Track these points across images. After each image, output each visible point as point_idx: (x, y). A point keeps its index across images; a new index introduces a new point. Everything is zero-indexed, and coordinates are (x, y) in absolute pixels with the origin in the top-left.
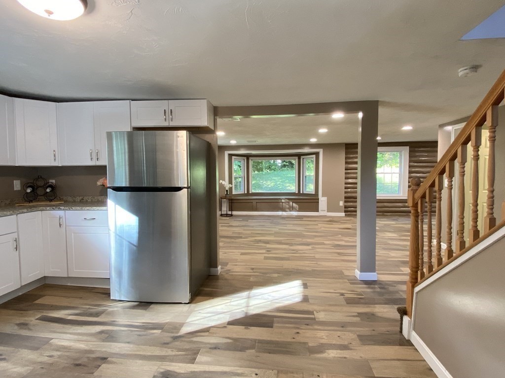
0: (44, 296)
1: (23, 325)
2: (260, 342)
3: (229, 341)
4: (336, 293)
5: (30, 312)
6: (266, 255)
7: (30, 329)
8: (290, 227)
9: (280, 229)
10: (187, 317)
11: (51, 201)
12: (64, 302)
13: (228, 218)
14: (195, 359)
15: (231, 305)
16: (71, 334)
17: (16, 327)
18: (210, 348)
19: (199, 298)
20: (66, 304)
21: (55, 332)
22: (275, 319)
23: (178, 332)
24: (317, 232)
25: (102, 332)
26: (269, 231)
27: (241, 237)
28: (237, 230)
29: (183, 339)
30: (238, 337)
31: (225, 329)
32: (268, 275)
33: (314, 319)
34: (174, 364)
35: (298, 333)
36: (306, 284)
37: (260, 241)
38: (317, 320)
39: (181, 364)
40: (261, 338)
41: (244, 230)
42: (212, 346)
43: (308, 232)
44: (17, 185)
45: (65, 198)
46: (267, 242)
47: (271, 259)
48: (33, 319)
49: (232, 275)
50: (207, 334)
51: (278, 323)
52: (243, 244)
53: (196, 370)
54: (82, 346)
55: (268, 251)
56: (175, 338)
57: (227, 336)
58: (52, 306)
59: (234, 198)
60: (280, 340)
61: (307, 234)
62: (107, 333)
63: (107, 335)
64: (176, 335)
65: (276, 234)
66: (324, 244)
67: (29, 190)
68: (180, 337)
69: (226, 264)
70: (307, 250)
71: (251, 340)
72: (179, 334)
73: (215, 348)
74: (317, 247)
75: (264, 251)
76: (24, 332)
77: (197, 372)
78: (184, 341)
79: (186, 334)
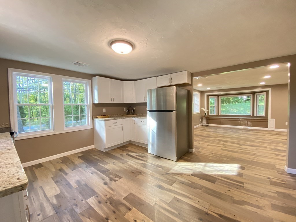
0: (129, 147)
1: (122, 155)
2: (205, 188)
3: (190, 182)
4: (264, 176)
5: (125, 151)
6: (222, 148)
7: (123, 157)
8: (243, 135)
9: (236, 136)
10: (174, 167)
11: (133, 115)
12: (134, 150)
13: (206, 127)
14: (172, 184)
15: (196, 167)
16: (134, 161)
17: (120, 155)
18: (180, 182)
19: (181, 160)
20: (134, 151)
21: (129, 159)
22: (217, 180)
23: (168, 172)
24: (262, 140)
25: (142, 164)
26: (229, 136)
27: (210, 137)
28: (208, 133)
29: (170, 175)
30: (194, 182)
31: (189, 177)
32: (220, 158)
33: (243, 187)
34: (163, 183)
35: (229, 190)
36: (244, 167)
37: (221, 140)
38: (244, 187)
39: (166, 184)
40: (207, 186)
41: (213, 134)
42: (181, 182)
43: (256, 139)
44: (125, 109)
45: (137, 114)
46: (226, 141)
47: (225, 151)
48: (125, 154)
49: (200, 154)
50: (180, 176)
51: (219, 182)
52: (210, 140)
53: (171, 189)
54: (135, 166)
55: (224, 146)
56: (167, 174)
57: (190, 180)
58: (131, 151)
59: (210, 117)
60: (217, 190)
61: (254, 140)
62: (144, 164)
63: (143, 165)
64: (167, 172)
65: (233, 138)
66: (266, 147)
67: (127, 111)
68: (169, 174)
69: (199, 148)
70: (252, 149)
71: (201, 185)
72: (169, 173)
73: (182, 183)
74: (260, 148)
75: (222, 146)
76: (121, 157)
77: (171, 190)
78: (170, 176)
79: (172, 173)
